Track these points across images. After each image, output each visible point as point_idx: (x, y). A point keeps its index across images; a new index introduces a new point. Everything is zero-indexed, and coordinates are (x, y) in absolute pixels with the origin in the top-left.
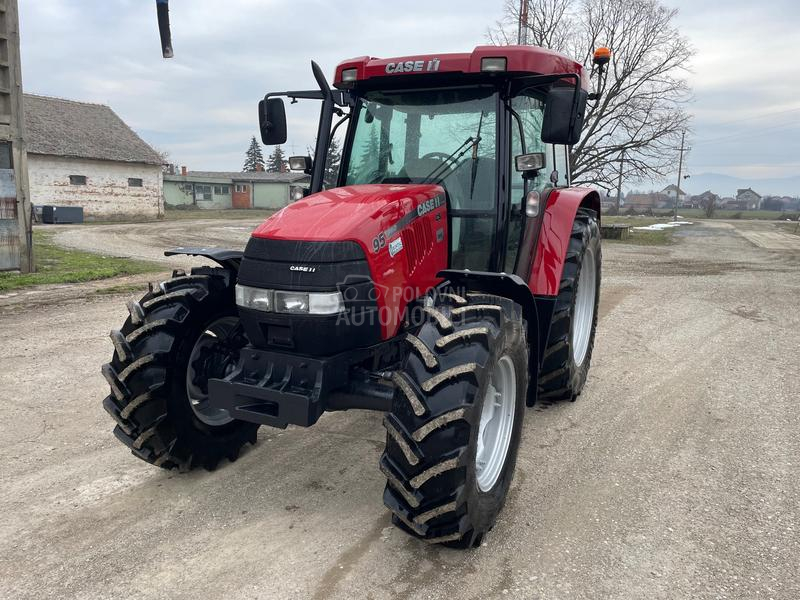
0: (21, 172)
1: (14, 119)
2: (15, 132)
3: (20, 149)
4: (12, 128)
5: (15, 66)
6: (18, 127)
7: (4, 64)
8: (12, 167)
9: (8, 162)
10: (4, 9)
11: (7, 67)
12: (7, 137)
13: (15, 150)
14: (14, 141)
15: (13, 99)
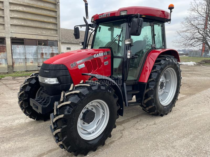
0: (59, 47)
1: (58, 36)
2: (59, 39)
3: (59, 42)
4: (58, 37)
5: (59, 23)
6: (59, 37)
7: (57, 23)
8: (58, 46)
9: (57, 45)
10: (57, 11)
11: (57, 24)
12: (57, 40)
13: (58, 43)
14: (58, 40)
15: (58, 31)
